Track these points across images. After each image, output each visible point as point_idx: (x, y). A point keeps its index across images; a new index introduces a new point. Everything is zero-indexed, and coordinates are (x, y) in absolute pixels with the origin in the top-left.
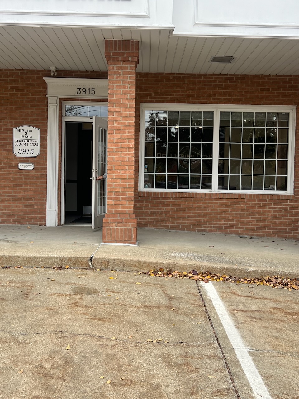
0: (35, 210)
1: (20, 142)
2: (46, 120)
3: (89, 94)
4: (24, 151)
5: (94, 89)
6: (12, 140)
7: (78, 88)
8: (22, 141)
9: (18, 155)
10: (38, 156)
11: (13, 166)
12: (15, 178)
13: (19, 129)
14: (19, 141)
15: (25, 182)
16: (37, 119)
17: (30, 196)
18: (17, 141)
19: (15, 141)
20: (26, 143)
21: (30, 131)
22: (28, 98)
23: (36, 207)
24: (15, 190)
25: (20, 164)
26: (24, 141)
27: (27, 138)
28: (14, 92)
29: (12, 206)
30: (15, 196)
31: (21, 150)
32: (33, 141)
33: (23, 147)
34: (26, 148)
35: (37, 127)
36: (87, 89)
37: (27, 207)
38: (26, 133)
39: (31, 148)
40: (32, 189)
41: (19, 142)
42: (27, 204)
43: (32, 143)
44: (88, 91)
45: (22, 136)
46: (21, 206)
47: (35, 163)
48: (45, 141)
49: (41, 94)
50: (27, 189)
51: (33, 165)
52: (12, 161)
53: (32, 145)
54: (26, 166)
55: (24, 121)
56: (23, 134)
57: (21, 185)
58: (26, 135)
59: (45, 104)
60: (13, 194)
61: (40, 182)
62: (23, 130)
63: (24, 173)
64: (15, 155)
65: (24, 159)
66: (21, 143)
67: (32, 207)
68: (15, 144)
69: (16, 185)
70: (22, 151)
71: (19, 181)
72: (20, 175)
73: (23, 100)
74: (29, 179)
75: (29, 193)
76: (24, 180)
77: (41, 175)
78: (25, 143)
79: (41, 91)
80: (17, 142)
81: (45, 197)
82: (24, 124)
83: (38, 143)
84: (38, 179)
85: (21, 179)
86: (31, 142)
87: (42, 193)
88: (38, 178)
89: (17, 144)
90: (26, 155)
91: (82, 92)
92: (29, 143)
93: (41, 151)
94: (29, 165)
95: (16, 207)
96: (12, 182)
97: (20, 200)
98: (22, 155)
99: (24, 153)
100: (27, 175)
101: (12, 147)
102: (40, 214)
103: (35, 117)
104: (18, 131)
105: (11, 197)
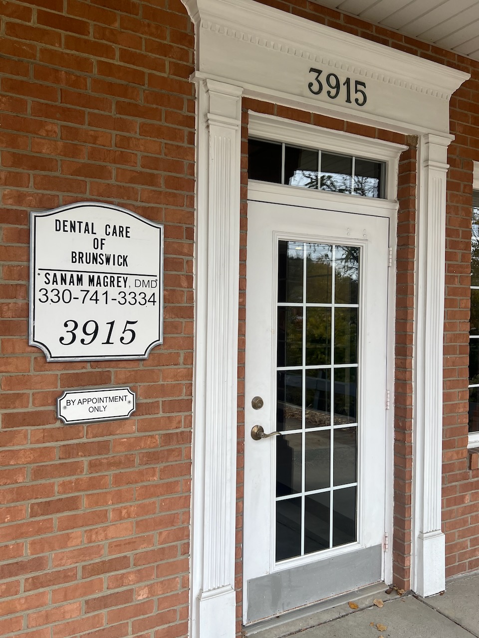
0: (142, 608)
1: (67, 287)
2: (190, 184)
3: (348, 100)
4: (91, 328)
5: (363, 84)
6: (25, 274)
7: (312, 70)
8: (80, 280)
9: (58, 351)
10: (154, 349)
11: (31, 409)
12: (39, 473)
13: (61, 217)
14: (63, 280)
15: (93, 484)
16: (151, 180)
17: (118, 546)
18: (51, 278)
19: (40, 281)
20: (98, 288)
21: (122, 232)
22: (107, 69)
23: (142, 596)
24: (39, 531)
25: (69, 397)
26: (91, 280)
27: (105, 268)
28: (33, 22)
29: (23, 623)
30: (38, 564)
31: (71, 326)
32: (131, 280)
33: (81, 312)
34: (102, 313)
35: (148, 215)
36: (342, 80)
37: (103, 602)
38: (98, 243)
39: (122, 314)
40: (124, 512)
41: (61, 287)
42: (101, 590)
43: (127, 290)
44: (343, 89)
45: (77, 257)
46: (74, 609)
47: (142, 386)
48: (185, 284)
49: (167, 61)
50: (102, 517)
51: (130, 397)
52: (24, 381)
53: (129, 298)
54: (97, 405)
55: (88, 179)
56: (84, 243)
57: (71, 504)
58: (99, 251)
59: (185, 112)
60: (27, 554)
61: (162, 471)
62: (83, 226)
63: (84, 440)
64: (40, 352)
65: (89, 369)
66: (76, 290)
67: (128, 596)
68: (39, 295)
69: (47, 508)
70: (79, 333)
71: (63, 484)
72: (68, 451)
73: (78, 73)
74: (110, 465)
75: (110, 535)
76: (85, 476)
77: (168, 438)
78: (92, 289)
79: (164, 50)
80: (50, 287)
81: (184, 535)
82: (87, 195)
83: (155, 290)
84: (152, 457)
85: (74, 469)
86: (122, 284)
87: (172, 521)
88: (154, 453)
89: (51, 295)
90: (97, 349)
91: (326, 87)
92: (113, 292)
93: (168, 327)
94: (114, 399)
95: (47, 618)
96: (20, 494)
97: (66, 576)
98: (77, 350)
99: (88, 339)
100: (103, 447)
101: (25, 312)
102: (162, 619)
103: (139, 168)
104: (60, 226)
105: (16, 575)
